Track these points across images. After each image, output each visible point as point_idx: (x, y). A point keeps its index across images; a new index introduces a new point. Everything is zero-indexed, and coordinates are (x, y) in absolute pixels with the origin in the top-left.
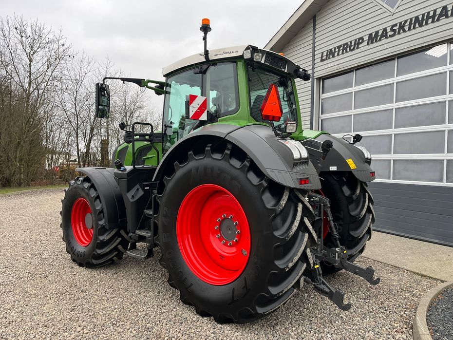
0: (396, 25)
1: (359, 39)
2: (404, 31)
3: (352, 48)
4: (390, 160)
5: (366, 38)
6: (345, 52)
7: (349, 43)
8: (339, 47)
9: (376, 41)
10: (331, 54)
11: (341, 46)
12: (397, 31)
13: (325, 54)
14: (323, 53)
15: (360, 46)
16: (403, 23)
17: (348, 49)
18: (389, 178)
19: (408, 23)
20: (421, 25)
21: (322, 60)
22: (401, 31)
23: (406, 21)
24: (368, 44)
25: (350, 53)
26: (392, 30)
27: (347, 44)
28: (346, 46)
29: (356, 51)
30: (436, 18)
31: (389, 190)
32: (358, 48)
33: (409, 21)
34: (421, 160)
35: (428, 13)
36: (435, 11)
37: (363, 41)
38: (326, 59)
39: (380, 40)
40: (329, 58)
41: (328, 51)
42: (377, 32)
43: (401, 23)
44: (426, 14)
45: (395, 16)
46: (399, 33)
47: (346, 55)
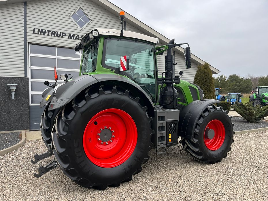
1: (63, 33)
3: (58, 35)
5: (67, 35)
6: (53, 35)
7: (56, 32)
8: (49, 31)
9: (73, 39)
10: (42, 32)
11: (50, 31)
13: (37, 30)
14: (34, 29)
15: (63, 37)
17: (56, 35)
21: (34, 33)
24: (69, 38)
25: (56, 38)
27: (55, 32)
28: (53, 33)
29: (60, 38)
32: (62, 37)
37: (65, 35)
38: (38, 34)
39: (75, 39)
40: (41, 34)
41: (39, 30)
42: (74, 35)
45: (82, 32)
47: (53, 37)
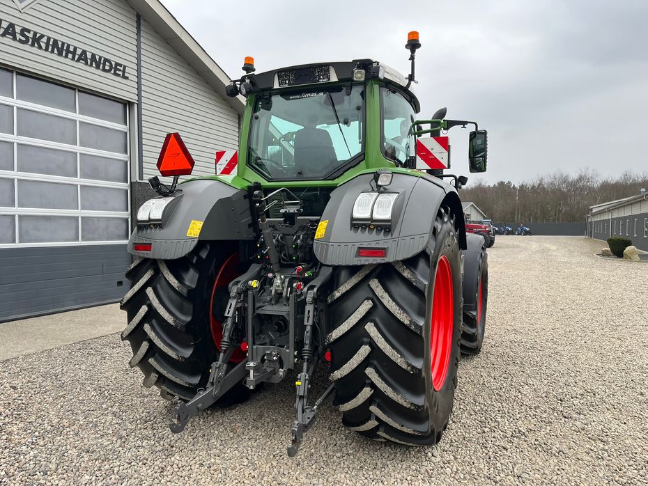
0: (29, 31)
2: (40, 47)
4: (15, 216)
12: (31, 40)
16: (38, 35)
18: (14, 241)
19: (44, 40)
20: (60, 54)
22: (36, 45)
23: (42, 36)
26: (22, 34)
30: (77, 57)
31: (15, 258)
33: (46, 38)
34: (54, 217)
35: (68, 46)
36: (75, 48)
43: (35, 34)
44: (66, 45)
45: (26, 17)
46: (33, 45)
